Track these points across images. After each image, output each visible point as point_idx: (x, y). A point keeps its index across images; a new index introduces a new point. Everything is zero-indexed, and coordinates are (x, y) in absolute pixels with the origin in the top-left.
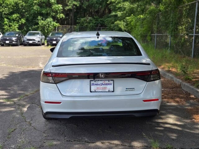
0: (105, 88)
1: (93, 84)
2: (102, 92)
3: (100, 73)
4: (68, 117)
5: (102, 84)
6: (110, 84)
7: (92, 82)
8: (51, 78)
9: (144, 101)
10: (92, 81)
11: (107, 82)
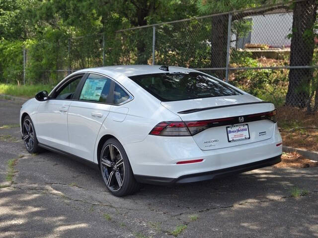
0: (242, 135)
1: (230, 132)
2: (239, 140)
3: (240, 116)
4: (211, 177)
5: (238, 131)
6: (245, 130)
7: (229, 129)
8: (184, 129)
9: (277, 145)
10: (229, 127)
11: (242, 127)
